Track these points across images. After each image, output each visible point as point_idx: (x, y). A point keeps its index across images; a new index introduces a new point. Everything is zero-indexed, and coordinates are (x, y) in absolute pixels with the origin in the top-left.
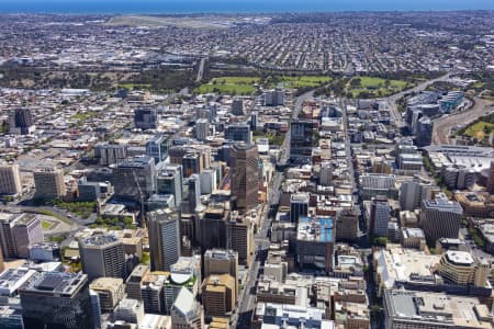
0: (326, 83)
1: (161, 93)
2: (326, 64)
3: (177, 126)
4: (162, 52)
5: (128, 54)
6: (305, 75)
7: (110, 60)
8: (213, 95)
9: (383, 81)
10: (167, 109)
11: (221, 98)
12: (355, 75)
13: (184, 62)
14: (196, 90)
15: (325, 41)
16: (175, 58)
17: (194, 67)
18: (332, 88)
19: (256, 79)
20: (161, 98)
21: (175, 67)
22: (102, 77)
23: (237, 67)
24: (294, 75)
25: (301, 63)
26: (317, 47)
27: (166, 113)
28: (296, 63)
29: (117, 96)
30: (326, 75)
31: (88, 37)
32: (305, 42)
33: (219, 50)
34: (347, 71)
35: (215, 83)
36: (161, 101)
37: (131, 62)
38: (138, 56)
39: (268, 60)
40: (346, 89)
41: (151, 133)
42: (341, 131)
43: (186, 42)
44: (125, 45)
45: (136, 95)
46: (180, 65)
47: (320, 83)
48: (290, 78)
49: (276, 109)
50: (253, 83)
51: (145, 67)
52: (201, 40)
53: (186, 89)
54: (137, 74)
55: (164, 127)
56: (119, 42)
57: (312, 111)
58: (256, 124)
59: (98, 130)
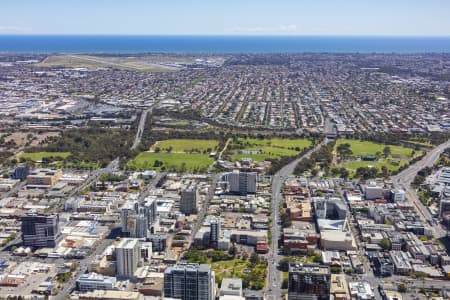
0: (305, 151)
1: (79, 170)
2: (298, 119)
3: (90, 242)
4: (96, 101)
5: (52, 104)
6: (274, 136)
7: (27, 113)
8: (154, 173)
9: (381, 148)
10: (81, 202)
11: (165, 178)
12: (339, 137)
13: (121, 116)
14: (130, 163)
15: (290, 88)
16: (110, 110)
17: (133, 123)
18: (316, 158)
19: (213, 144)
20: (78, 178)
21: (107, 124)
22: (7, 140)
23: (187, 124)
24: (261, 137)
25: (267, 119)
26: (282, 95)
27: (79, 210)
28: (262, 119)
29: (14, 176)
30: (302, 137)
31: (11, 80)
32: (266, 90)
33: (166, 99)
34: (327, 131)
35: (157, 150)
36: (75, 184)
37: (52, 116)
38: (64, 107)
39: (226, 113)
40: (334, 161)
41: (44, 257)
42: (353, 249)
43: (128, 87)
44: (52, 92)
45: (41, 175)
46: (115, 120)
47: (297, 149)
48: (257, 141)
49: (246, 200)
50: (209, 150)
51: (69, 123)
52: (145, 85)
53: (116, 162)
54: (56, 134)
55: (71, 241)
56: (47, 87)
57: (300, 207)
58: (217, 238)
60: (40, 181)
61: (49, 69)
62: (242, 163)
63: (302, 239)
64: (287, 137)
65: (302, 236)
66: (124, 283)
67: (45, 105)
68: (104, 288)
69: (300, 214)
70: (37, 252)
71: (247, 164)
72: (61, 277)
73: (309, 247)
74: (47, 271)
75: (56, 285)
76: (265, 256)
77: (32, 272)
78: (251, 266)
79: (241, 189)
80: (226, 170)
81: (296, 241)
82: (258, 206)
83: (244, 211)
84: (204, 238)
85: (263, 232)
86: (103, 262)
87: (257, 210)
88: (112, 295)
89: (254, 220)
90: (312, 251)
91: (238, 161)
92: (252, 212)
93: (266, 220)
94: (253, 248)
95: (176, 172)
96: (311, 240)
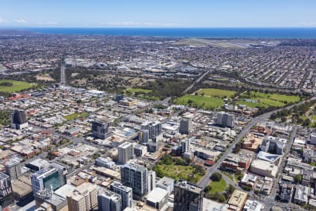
1: (148, 100)
2: (303, 82)
3: (121, 140)
4: (188, 64)
5: (165, 64)
6: (277, 92)
7: (150, 69)
8: (183, 107)
11: (186, 111)
13: (194, 73)
14: (176, 100)
18: (295, 110)
19: (231, 93)
21: (183, 77)
22: (130, 81)
23: (227, 80)
24: (267, 92)
25: (281, 81)
26: (303, 66)
27: (132, 122)
28: (277, 80)
29: (116, 100)
30: (296, 95)
32: (295, 62)
33: (226, 64)
35: (196, 94)
36: (141, 108)
37: (158, 70)
38: (169, 66)
39: (256, 76)
40: (307, 113)
41: (96, 143)
42: (272, 177)
43: (209, 57)
44: (169, 58)
46: (189, 75)
47: (286, 102)
48: (262, 95)
49: (223, 131)
50: (225, 97)
51: (164, 75)
52: (220, 56)
53: (170, 98)
54: (153, 80)
55: (113, 138)
56: (169, 55)
57: (253, 141)
58: (185, 151)
59: (65, 133)
60: (125, 104)
61: (177, 46)
62: (239, 107)
63: (235, 163)
64: (285, 93)
65: (237, 161)
66: (118, 166)
67: (160, 64)
68: (107, 167)
69: (251, 146)
70: (96, 140)
71: (242, 108)
72: (96, 156)
73: (238, 168)
74: (92, 151)
75: (89, 159)
76: (208, 168)
77: (85, 150)
78: (195, 173)
79: (223, 124)
80: (226, 111)
81: (231, 163)
82: (228, 135)
83: (217, 137)
84: (177, 150)
85: (218, 153)
86: (115, 152)
87: (226, 138)
88: (107, 171)
89: (218, 144)
90: (240, 172)
91: (238, 105)
92: (221, 138)
93: (225, 146)
94: (204, 161)
95: (196, 107)
96: (242, 165)
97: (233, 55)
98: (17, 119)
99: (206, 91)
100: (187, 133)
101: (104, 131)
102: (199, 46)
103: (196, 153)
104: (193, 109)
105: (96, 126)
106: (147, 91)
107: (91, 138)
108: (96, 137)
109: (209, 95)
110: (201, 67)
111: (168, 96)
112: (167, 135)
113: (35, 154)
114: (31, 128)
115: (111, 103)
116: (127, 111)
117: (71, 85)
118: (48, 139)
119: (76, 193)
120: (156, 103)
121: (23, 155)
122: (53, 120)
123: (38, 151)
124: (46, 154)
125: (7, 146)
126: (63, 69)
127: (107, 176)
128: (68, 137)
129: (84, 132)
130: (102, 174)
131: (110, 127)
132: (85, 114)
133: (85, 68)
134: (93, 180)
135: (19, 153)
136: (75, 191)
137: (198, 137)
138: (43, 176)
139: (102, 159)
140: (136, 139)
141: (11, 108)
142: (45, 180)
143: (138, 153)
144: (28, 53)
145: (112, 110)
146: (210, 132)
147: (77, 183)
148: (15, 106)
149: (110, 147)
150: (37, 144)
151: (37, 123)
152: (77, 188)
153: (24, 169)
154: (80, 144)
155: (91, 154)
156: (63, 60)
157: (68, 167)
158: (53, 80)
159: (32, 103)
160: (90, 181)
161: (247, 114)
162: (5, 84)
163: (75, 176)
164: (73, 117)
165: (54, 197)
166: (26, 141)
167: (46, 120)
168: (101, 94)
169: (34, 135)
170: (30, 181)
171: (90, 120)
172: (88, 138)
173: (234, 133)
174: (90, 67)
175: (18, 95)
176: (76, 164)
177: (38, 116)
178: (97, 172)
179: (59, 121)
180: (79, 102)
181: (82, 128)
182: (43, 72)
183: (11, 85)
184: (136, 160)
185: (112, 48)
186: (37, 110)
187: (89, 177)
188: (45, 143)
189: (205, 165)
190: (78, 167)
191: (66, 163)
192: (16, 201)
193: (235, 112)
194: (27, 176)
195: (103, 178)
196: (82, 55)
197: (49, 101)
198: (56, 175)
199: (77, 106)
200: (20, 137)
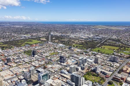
1: (82, 49)
4: (98, 35)
7: (82, 37)
8: (96, 52)
11: (97, 54)
14: (93, 50)
16: (99, 38)
21: (95, 40)
22: (74, 41)
23: (115, 43)
27: (75, 57)
29: (69, 48)
33: (114, 36)
35: (101, 48)
36: (78, 52)
37: (85, 38)
38: (90, 36)
39: (128, 41)
41: (61, 64)
43: (107, 33)
44: (90, 33)
45: (73, 49)
46: (98, 40)
49: (113, 63)
50: (114, 50)
51: (88, 40)
52: (112, 33)
53: (90, 49)
54: (83, 41)
55: (68, 63)
56: (90, 32)
57: (127, 69)
58: (96, 70)
59: (50, 60)
60: (72, 50)
61: (93, 28)
62: (121, 54)
63: (119, 78)
65: (120, 77)
66: (70, 74)
67: (86, 35)
68: (65, 74)
69: (126, 71)
70: (61, 63)
71: (122, 55)
72: (61, 69)
73: (120, 80)
74: (59, 67)
75: (58, 70)
76: (107, 79)
77: (57, 67)
78: (101, 80)
79: (114, 60)
80: (115, 55)
81: (117, 77)
82: (116, 66)
83: (111, 66)
84: (93, 70)
85: (111, 73)
86: (68, 68)
87: (115, 67)
88: (65, 76)
89: (111, 69)
90: (121, 82)
91: (120, 53)
92: (112, 67)
93: (114, 70)
94: (105, 76)
95: (101, 53)
96: (122, 79)
97: (118, 32)
98: (34, 53)
99: (106, 46)
100: (97, 63)
101: (64, 60)
102: (103, 28)
103: (101, 72)
104: (100, 54)
105: (61, 58)
106: (81, 46)
107: (59, 62)
108: (61, 62)
109: (107, 48)
110: (103, 37)
111: (90, 48)
112: (89, 63)
113: (39, 67)
114: (38, 57)
115: (67, 49)
116: (73, 53)
117: (53, 42)
118: (44, 61)
119: (54, 82)
120: (84, 50)
121: (35, 66)
122: (46, 54)
123: (40, 65)
124: (43, 67)
125: (30, 63)
126: (50, 36)
127: (65, 77)
128: (51, 61)
129: (57, 59)
130: (63, 77)
131: (67, 59)
132: (57, 53)
133: (58, 36)
134: (60, 78)
135: (34, 66)
136: (53, 82)
137: (102, 65)
138: (42, 75)
139: (63, 71)
140: (76, 64)
141: (32, 49)
142: (43, 76)
143: (77, 70)
144: (38, 30)
145: (67, 52)
146: (108, 63)
147: (54, 79)
148: (33, 49)
149: (67, 66)
150: (40, 63)
151: (40, 55)
152: (54, 81)
153: (35, 72)
154: (55, 64)
155: (59, 68)
156: (50, 33)
157: (51, 72)
158: (46, 40)
159: (39, 48)
160: (59, 79)
161: (124, 57)
162: (30, 41)
163: (53, 76)
164: (53, 54)
165: (46, 83)
166: (36, 62)
167: (43, 54)
168: (63, 46)
169: (39, 60)
170: (37, 76)
171: (59, 55)
172: (58, 62)
173: (118, 65)
174: (59, 36)
175: (34, 45)
176: (54, 71)
177: (41, 53)
178: (61, 76)
179: (48, 55)
180: (55, 48)
181: (56, 58)
182: (43, 37)
183: (32, 41)
184: (76, 72)
185: (68, 29)
186: (41, 51)
187: (58, 77)
188: (43, 63)
189: (105, 77)
190: (54, 73)
191: (50, 71)
192: (32, 83)
193: (119, 56)
194: (36, 74)
195: (64, 78)
196: (57, 31)
197: (45, 48)
198: (46, 75)
199: (54, 50)
200: (35, 60)
